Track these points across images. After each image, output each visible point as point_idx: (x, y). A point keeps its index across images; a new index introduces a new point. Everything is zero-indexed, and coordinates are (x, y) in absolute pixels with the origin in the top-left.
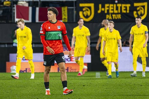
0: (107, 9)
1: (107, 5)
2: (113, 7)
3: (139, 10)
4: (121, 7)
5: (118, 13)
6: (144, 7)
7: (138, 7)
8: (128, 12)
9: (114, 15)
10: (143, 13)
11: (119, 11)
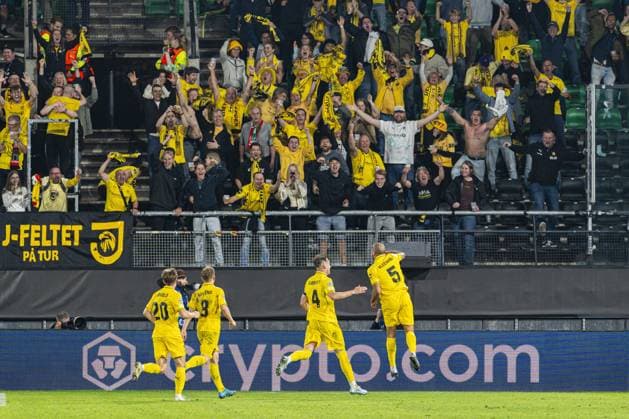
0: (24, 236)
1: (24, 228)
2: (40, 232)
3: (104, 240)
4: (59, 233)
5: (52, 248)
6: (115, 232)
7: (101, 231)
8: (76, 243)
10: (113, 247)
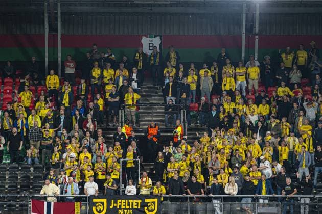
0: (119, 204)
1: (119, 201)
2: (125, 203)
3: (150, 206)
4: (133, 203)
5: (129, 209)
6: (154, 203)
7: (149, 203)
8: (139, 207)
9: (125, 211)
10: (153, 208)
11: (131, 207)
